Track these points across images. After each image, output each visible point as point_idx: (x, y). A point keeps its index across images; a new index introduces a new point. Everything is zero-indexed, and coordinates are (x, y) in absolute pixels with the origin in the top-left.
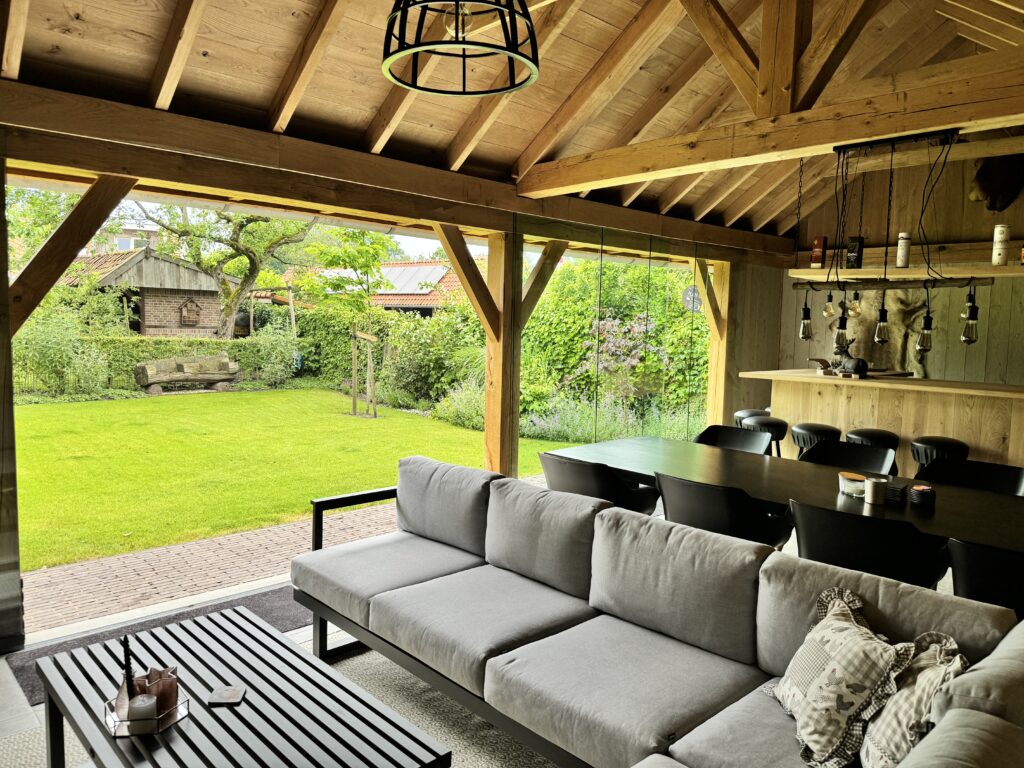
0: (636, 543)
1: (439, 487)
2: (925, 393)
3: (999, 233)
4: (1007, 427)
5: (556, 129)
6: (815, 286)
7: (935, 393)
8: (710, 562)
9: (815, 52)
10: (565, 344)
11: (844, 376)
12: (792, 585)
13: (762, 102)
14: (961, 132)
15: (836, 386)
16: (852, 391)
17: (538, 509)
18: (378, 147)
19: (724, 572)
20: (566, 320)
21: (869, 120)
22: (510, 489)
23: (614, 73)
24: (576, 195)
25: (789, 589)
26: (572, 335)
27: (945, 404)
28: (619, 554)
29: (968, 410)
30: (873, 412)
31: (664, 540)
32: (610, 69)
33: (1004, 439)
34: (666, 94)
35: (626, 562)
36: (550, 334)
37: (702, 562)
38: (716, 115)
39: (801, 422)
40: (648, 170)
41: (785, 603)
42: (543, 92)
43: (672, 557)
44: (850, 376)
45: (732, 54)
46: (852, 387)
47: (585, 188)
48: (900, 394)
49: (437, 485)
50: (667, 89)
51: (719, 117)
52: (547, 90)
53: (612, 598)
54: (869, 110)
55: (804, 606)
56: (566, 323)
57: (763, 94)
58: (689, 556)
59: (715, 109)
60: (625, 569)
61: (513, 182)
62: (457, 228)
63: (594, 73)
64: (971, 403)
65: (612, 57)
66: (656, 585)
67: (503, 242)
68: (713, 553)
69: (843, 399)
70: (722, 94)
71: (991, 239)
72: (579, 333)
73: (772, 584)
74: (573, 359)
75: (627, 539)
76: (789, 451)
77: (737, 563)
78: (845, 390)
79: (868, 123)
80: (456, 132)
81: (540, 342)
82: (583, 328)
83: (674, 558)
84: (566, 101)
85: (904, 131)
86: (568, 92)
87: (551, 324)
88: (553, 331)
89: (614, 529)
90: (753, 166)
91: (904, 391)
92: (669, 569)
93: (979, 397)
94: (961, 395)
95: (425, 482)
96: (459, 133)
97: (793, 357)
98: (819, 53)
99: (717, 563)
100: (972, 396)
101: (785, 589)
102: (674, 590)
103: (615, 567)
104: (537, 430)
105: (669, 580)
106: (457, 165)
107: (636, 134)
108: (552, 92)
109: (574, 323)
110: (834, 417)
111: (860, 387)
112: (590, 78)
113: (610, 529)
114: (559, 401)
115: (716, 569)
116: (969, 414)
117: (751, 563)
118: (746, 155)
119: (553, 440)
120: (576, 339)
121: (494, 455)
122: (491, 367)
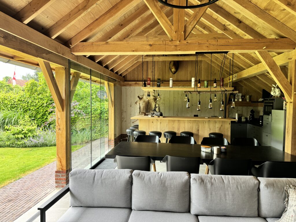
0: (213, 186)
2: (180, 120)
4: (199, 128)
7: (182, 120)
8: (244, 186)
9: (190, 23)
10: (35, 110)
11: (158, 117)
12: (275, 187)
13: (175, 35)
15: (157, 120)
16: (161, 121)
19: (249, 188)
20: (35, 101)
21: (208, 46)
23: (116, 15)
25: (275, 189)
26: (38, 107)
27: (184, 123)
28: (207, 192)
29: (190, 124)
30: (167, 126)
31: (223, 183)
33: (198, 130)
34: (121, 27)
35: (211, 194)
36: (28, 106)
37: (241, 187)
39: (150, 131)
40: (134, 51)
41: (274, 194)
42: (91, 15)
43: (229, 188)
44: (159, 117)
45: (163, 18)
46: (161, 120)
48: (174, 121)
52: (92, 14)
53: (206, 209)
54: (207, 43)
55: (281, 193)
56: (35, 102)
58: (235, 186)
60: (211, 197)
61: (69, 47)
64: (190, 122)
65: (116, 9)
66: (226, 200)
67: (64, 71)
68: (243, 183)
69: (159, 123)
72: (41, 106)
73: (269, 189)
74: (39, 115)
75: (209, 185)
77: (253, 185)
78: (159, 121)
79: (207, 46)
80: (55, 22)
81: (23, 110)
82: (43, 104)
83: (230, 188)
84: (96, 21)
86: (97, 17)
87: (28, 103)
88: (29, 105)
89: (202, 183)
92: (230, 192)
93: (192, 120)
94: (188, 120)
98: (191, 24)
99: (246, 186)
100: (191, 120)
101: (274, 189)
102: (233, 199)
103: (207, 197)
105: (231, 197)
106: (54, 37)
108: (93, 16)
109: (39, 102)
110: (157, 128)
111: (163, 120)
112: (106, 14)
113: (201, 183)
115: (246, 188)
116: (190, 125)
117: (257, 184)
118: (170, 51)
120: (40, 108)
121: (62, 159)
122: (59, 122)
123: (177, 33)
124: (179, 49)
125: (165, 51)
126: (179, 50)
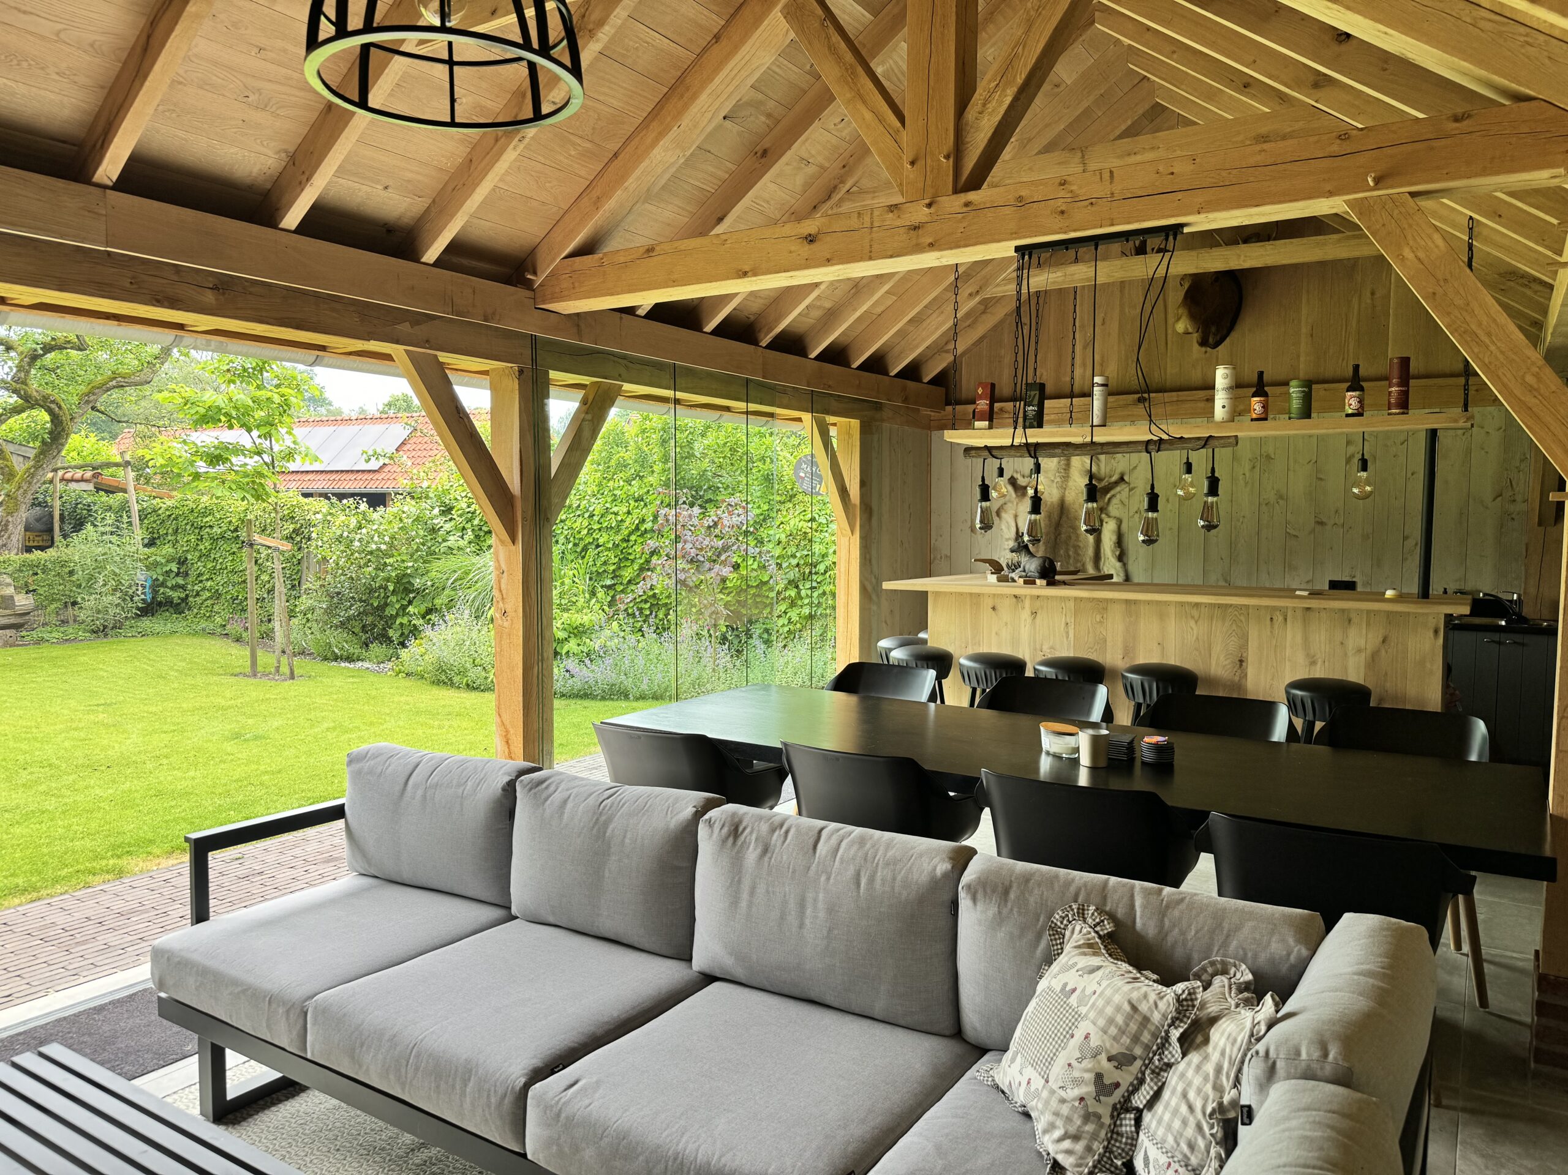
0: (766, 859)
1: (424, 797)
2: (1135, 602)
3: (1222, 377)
4: (1244, 646)
5: (597, 203)
6: (995, 453)
7: (1149, 602)
8: (883, 880)
9: (984, 105)
10: (616, 546)
11: (1025, 582)
12: (1009, 904)
13: (911, 176)
14: (1186, 230)
15: (1016, 597)
16: (1038, 603)
17: (603, 818)
18: (293, 218)
19: (905, 893)
20: (615, 509)
21: (1063, 208)
22: (552, 788)
23: (686, 121)
24: (630, 311)
25: (1005, 911)
26: (626, 533)
27: (1162, 617)
28: (739, 882)
29: (1192, 623)
30: (1067, 633)
31: (811, 851)
32: (680, 113)
33: (1241, 661)
34: (763, 160)
35: (752, 893)
36: (590, 531)
37: (871, 880)
38: (836, 197)
39: (971, 651)
40: (745, 274)
41: (1000, 935)
42: (574, 144)
43: (823, 878)
44: (1034, 583)
45: (864, 102)
46: (1038, 597)
47: (646, 300)
48: (1103, 605)
49: (420, 793)
50: (765, 153)
51: (841, 200)
52: (579, 141)
53: (731, 954)
54: (1062, 194)
55: (1030, 936)
56: (616, 514)
57: (913, 163)
58: (851, 871)
59: (835, 187)
60: (750, 905)
61: (528, 285)
62: (436, 356)
63: (653, 120)
64: (1195, 613)
65: (682, 96)
66: (801, 926)
67: (517, 381)
68: (887, 864)
69: (1026, 614)
70: (844, 166)
71: (1212, 387)
72: (637, 528)
73: (980, 906)
74: (630, 570)
75: (751, 855)
76: (957, 694)
77: (924, 878)
78: (1027, 603)
79: (1062, 212)
80: (430, 201)
81: (575, 545)
82: (643, 521)
83: (828, 879)
84: (611, 160)
85: (1112, 225)
86: (614, 146)
87: (592, 516)
88: (596, 526)
89: (731, 840)
90: (893, 274)
91: (1107, 601)
92: (821, 896)
93: (1206, 605)
94: (1182, 604)
95: (398, 788)
96: (434, 201)
97: (949, 558)
98: (990, 106)
99: (894, 879)
100: (1197, 605)
101: (1000, 912)
102: (830, 930)
103: (735, 902)
104: (577, 683)
105: (822, 915)
106: (432, 254)
107: (720, 220)
108: (588, 145)
109: (629, 513)
110: (1015, 642)
111: (1048, 598)
112: (647, 127)
113: (724, 841)
114: (611, 635)
115: (893, 888)
116: (1195, 630)
117: (945, 875)
118: (891, 257)
119: (603, 698)
120: (633, 538)
121: (512, 731)
122: (503, 586)
123: (920, 164)
124: (930, 240)
125: (870, 259)
126: (932, 246)
